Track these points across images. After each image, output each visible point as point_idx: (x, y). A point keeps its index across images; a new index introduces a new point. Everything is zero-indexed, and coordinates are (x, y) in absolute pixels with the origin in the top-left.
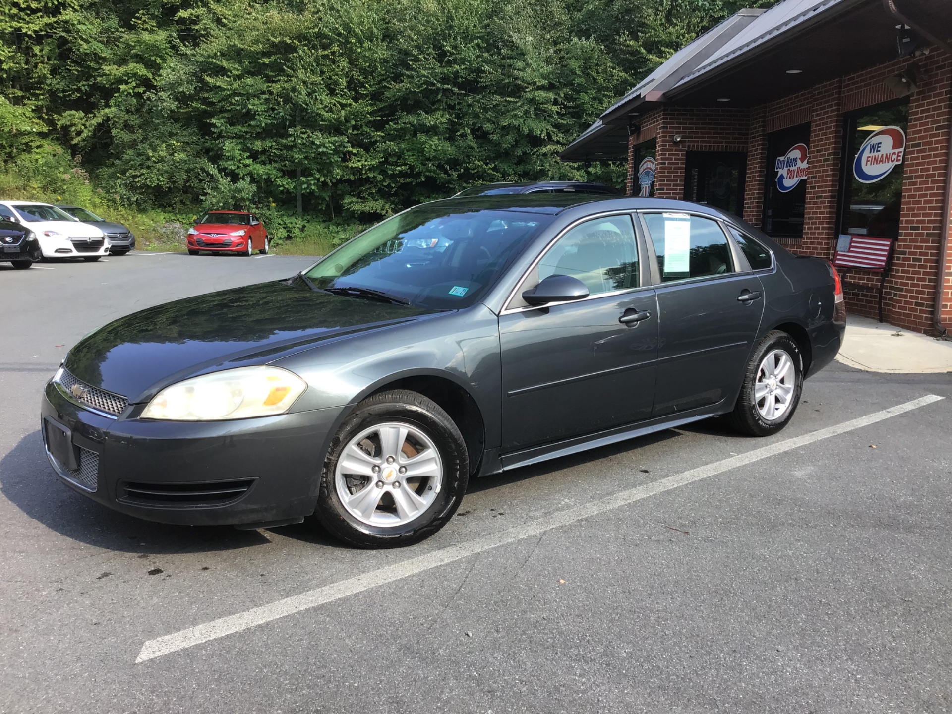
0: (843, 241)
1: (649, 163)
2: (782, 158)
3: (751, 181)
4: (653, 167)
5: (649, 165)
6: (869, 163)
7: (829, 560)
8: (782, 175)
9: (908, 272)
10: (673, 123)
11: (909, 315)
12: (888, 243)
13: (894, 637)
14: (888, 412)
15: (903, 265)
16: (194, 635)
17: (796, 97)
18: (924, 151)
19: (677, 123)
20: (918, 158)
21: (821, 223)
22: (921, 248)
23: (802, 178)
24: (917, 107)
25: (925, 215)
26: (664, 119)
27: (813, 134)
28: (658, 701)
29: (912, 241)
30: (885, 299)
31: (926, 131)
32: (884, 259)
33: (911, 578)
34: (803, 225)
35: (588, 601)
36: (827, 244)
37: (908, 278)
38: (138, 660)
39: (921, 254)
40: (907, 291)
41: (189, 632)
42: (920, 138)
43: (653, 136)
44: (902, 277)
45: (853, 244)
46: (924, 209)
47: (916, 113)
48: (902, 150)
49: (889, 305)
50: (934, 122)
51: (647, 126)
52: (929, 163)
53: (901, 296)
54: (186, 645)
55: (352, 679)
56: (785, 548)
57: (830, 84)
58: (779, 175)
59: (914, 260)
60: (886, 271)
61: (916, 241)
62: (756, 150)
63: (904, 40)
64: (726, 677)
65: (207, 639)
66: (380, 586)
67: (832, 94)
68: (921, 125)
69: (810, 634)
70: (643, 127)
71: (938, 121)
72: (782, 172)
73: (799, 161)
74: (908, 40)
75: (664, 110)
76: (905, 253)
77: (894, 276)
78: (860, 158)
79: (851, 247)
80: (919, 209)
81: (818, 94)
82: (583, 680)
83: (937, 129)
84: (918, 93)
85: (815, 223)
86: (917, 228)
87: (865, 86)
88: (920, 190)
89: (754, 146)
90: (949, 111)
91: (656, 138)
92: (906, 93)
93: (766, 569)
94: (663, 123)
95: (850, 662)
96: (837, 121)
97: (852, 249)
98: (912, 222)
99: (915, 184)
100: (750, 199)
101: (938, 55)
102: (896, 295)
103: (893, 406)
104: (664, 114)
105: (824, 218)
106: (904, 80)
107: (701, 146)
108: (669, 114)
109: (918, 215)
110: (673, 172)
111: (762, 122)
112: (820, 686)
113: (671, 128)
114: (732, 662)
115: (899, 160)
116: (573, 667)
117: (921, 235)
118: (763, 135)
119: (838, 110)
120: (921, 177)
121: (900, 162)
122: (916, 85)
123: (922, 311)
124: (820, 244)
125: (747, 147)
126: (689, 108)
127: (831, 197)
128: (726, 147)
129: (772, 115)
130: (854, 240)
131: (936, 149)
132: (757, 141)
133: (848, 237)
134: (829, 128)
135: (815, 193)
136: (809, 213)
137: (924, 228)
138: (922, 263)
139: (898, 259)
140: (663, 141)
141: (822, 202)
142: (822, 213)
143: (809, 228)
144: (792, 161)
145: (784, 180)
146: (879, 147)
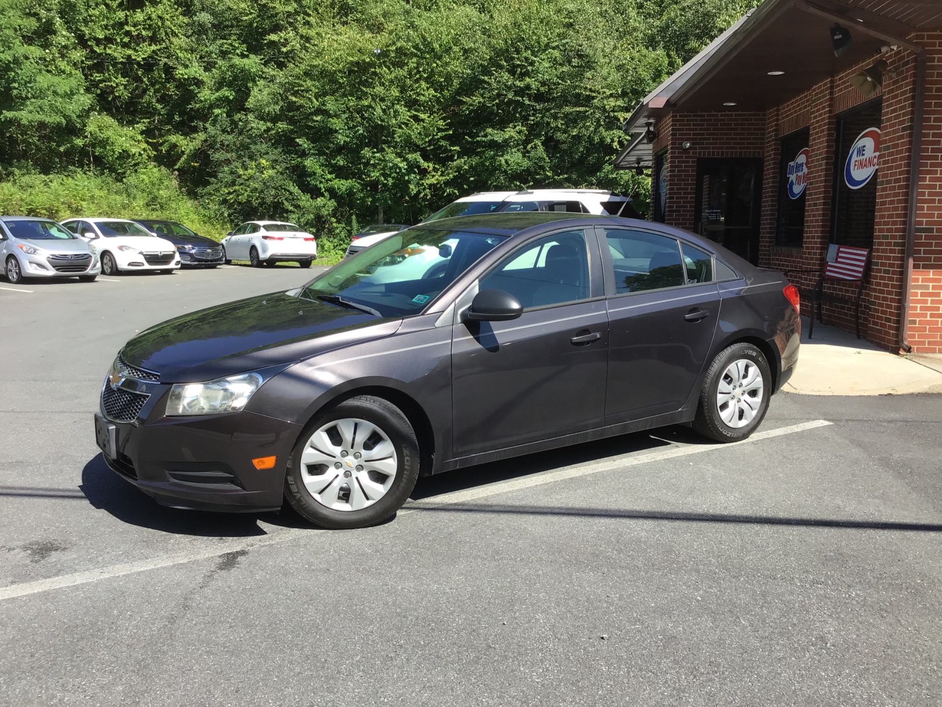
0: (833, 249)
1: (666, 171)
2: (792, 163)
3: (766, 188)
5: (665, 173)
6: (856, 167)
8: (792, 181)
9: (879, 284)
10: (682, 130)
11: (881, 331)
12: (866, 253)
15: (875, 277)
17: (800, 99)
18: (892, 154)
19: (687, 130)
20: (888, 162)
21: (816, 232)
22: (889, 258)
23: (805, 184)
24: (888, 106)
25: (893, 223)
26: (673, 125)
27: (811, 138)
29: (883, 251)
30: (864, 313)
31: (894, 132)
32: (862, 270)
34: (803, 235)
36: (821, 254)
37: (880, 291)
39: (890, 265)
42: (890, 140)
43: (665, 144)
44: (875, 290)
45: (840, 255)
46: (892, 216)
47: (887, 113)
49: (866, 319)
50: (900, 123)
52: (897, 167)
53: (874, 310)
57: (825, 85)
58: (790, 181)
59: (885, 272)
60: (864, 283)
61: (885, 251)
62: (770, 155)
63: (836, 37)
67: (825, 96)
68: (891, 126)
70: (660, 134)
71: (903, 122)
72: (792, 177)
73: (804, 166)
74: (840, 36)
75: (673, 116)
76: (877, 264)
77: (870, 289)
78: (850, 162)
79: (838, 256)
80: (889, 216)
81: (816, 95)
83: (904, 129)
85: (811, 232)
86: (887, 237)
88: (888, 196)
89: (768, 152)
90: (911, 111)
91: (667, 146)
92: (872, 96)
94: (673, 130)
96: (829, 123)
97: (839, 260)
98: (883, 230)
99: (886, 189)
100: (765, 206)
101: (904, 50)
102: (870, 309)
104: (673, 121)
105: (818, 226)
107: (713, 153)
108: (678, 121)
109: (888, 223)
110: (683, 180)
113: (680, 135)
117: (890, 244)
118: (776, 140)
119: (830, 112)
120: (889, 182)
123: (890, 327)
124: (815, 254)
125: (763, 153)
126: (699, 113)
127: (824, 204)
128: (741, 153)
129: (783, 118)
130: (841, 249)
131: (901, 152)
132: (771, 146)
133: (837, 246)
134: (822, 131)
135: (813, 199)
136: (807, 222)
137: (892, 237)
138: (890, 275)
139: (873, 270)
140: (672, 148)
141: (817, 210)
142: (816, 221)
143: (808, 237)
144: (799, 167)
145: (794, 186)
146: (864, 150)
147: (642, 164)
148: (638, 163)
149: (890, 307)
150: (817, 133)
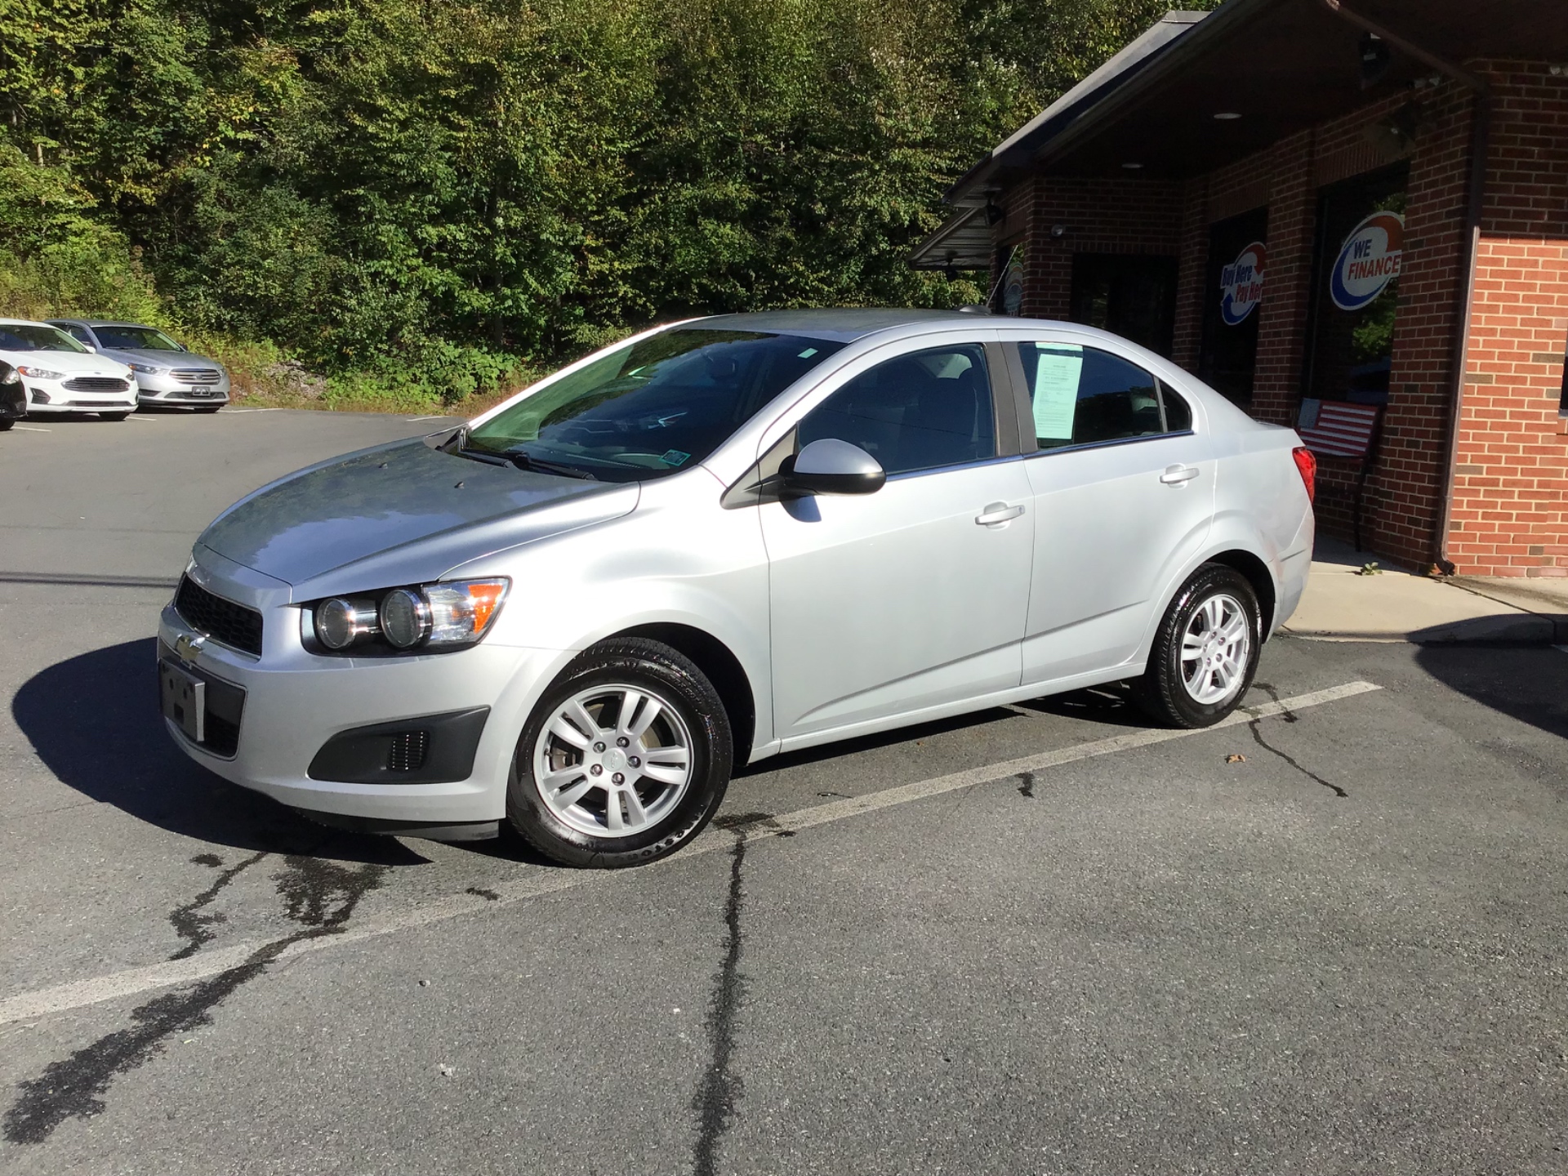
0: (1310, 408)
1: (1017, 273)
2: (1230, 267)
3: (1183, 306)
4: (1021, 279)
5: (1017, 276)
6: (1353, 275)
8: (1229, 296)
9: (1398, 464)
10: (1051, 205)
11: (1399, 540)
12: (1373, 414)
15: (1392, 453)
17: (1251, 162)
18: (1427, 254)
19: (1059, 205)
20: (1419, 266)
21: (1277, 379)
22: (1417, 422)
23: (1256, 301)
24: (1421, 177)
25: (1427, 366)
26: (1035, 196)
27: (1271, 226)
29: (1407, 410)
30: (1366, 510)
31: (1432, 218)
32: (1365, 441)
33: (1055, 1032)
34: (1253, 380)
36: (1287, 414)
37: (1400, 476)
39: (1421, 434)
40: (1397, 497)
43: (1020, 227)
44: (1389, 474)
45: (1323, 416)
46: (1424, 355)
47: (1419, 187)
48: (1399, 252)
49: (1369, 521)
50: (1443, 205)
51: (1014, 210)
52: (1435, 275)
53: (1389, 506)
57: (1299, 139)
58: (1225, 296)
59: (1410, 444)
60: (1370, 462)
61: (1411, 410)
62: (1192, 253)
63: (1366, 58)
67: (1299, 157)
68: (1426, 208)
70: (1010, 211)
71: (1450, 202)
72: (1230, 290)
73: (1253, 272)
74: (1373, 56)
75: (1037, 182)
76: (1394, 432)
77: (1380, 472)
78: (1340, 268)
79: (1319, 419)
80: (1419, 355)
81: (1282, 155)
83: (1449, 214)
84: (1422, 154)
85: (1268, 379)
86: (1415, 389)
87: (1349, 141)
88: (1419, 321)
89: (1188, 246)
90: (1465, 185)
91: (1024, 230)
92: (1402, 153)
94: (1035, 205)
96: (1307, 202)
97: (1321, 424)
98: (1407, 377)
99: (1413, 311)
100: (1180, 336)
101: (1454, 86)
102: (1380, 504)
104: (1036, 189)
105: (1283, 370)
107: (1100, 245)
108: (1043, 190)
109: (1415, 366)
110: (1049, 289)
111: (1203, 204)
113: (1047, 213)
115: (1396, 271)
117: (1419, 400)
118: (1202, 227)
119: (1309, 183)
120: (1422, 299)
121: (1396, 275)
123: (1418, 534)
124: (1275, 414)
125: (1178, 248)
126: (1079, 179)
127: (1294, 333)
128: (1143, 246)
129: (1217, 193)
130: (1324, 407)
131: (1444, 251)
132: (1193, 237)
133: (1318, 401)
134: (1294, 214)
135: (1272, 326)
136: (1261, 361)
137: (1425, 389)
138: (1420, 450)
139: (1387, 441)
140: (1034, 235)
141: (1282, 343)
142: (1279, 361)
143: (1262, 387)
144: (1244, 272)
145: (1233, 304)
146: (1369, 247)
147: (955, 262)
148: (950, 260)
149: (1418, 501)
150: (1283, 218)
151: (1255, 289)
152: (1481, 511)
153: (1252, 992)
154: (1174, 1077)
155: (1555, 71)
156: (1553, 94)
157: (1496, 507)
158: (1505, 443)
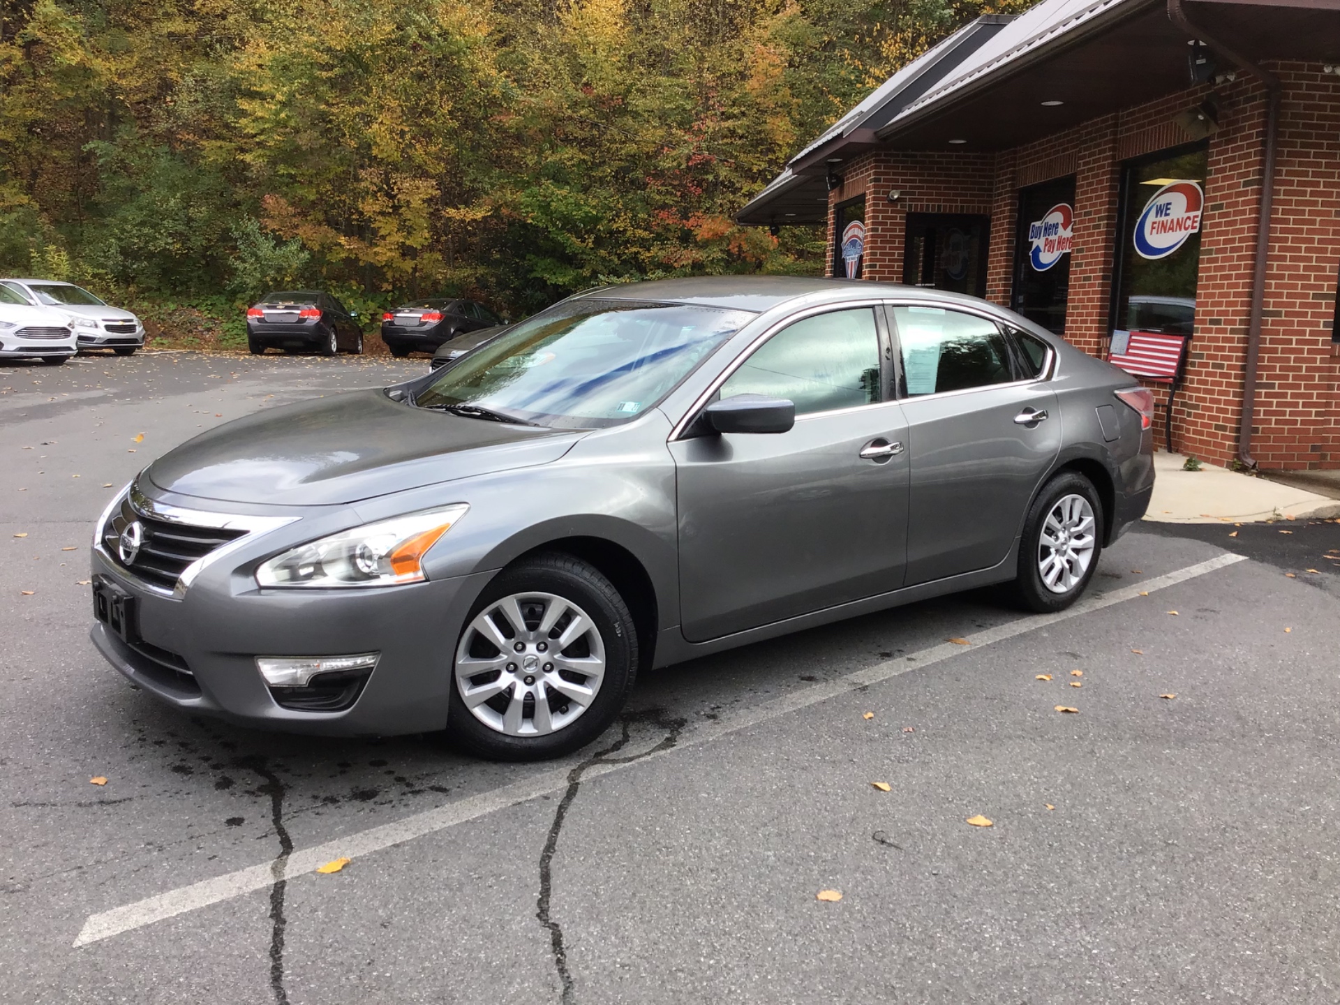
0: (1120, 339)
1: (856, 229)
2: (1037, 224)
3: (996, 256)
4: (861, 235)
5: (856, 231)
6: (1155, 231)
7: (1068, 787)
8: (1038, 247)
9: (1205, 382)
10: (888, 174)
11: (1208, 443)
12: (1180, 343)
13: (1148, 895)
14: (1169, 578)
15: (1199, 374)
16: (161, 906)
17: (1057, 139)
18: (1227, 215)
19: (894, 174)
20: (1219, 225)
21: (1088, 314)
22: (1222, 349)
23: (1065, 251)
24: (1219, 153)
25: (1229, 304)
26: (876, 167)
27: (1079, 191)
28: (813, 991)
29: (1211, 339)
30: (1175, 419)
31: (1230, 187)
32: (1174, 364)
33: (1179, 812)
34: (1065, 316)
35: (728, 848)
36: (1098, 343)
37: (1207, 391)
38: (77, 943)
39: (1223, 358)
40: (1205, 408)
41: (154, 901)
42: (1223, 197)
43: (860, 192)
44: (1198, 390)
45: (1132, 344)
46: (1227, 295)
47: (1218, 162)
48: (1199, 213)
49: (1178, 428)
50: (1241, 176)
51: (852, 177)
52: (1234, 232)
53: (1196, 416)
54: (148, 920)
55: (382, 967)
56: (1010, 770)
57: (1104, 121)
58: (1034, 247)
59: (1215, 366)
60: (1178, 381)
61: (1216, 340)
62: (1003, 212)
63: (1199, 62)
64: (911, 954)
65: (179, 912)
66: (436, 832)
67: (1106, 135)
68: (1224, 179)
69: (1032, 893)
70: (848, 179)
71: (1247, 174)
72: (1038, 242)
73: (1060, 228)
74: (1204, 61)
75: (876, 155)
76: (1201, 356)
77: (1188, 389)
78: (1142, 224)
79: (1130, 347)
80: (1221, 295)
81: (1087, 134)
82: (712, 962)
83: (1246, 184)
84: (1221, 135)
85: (1081, 315)
86: (1218, 322)
87: (1150, 123)
88: (1222, 268)
89: (999, 207)
90: (1261, 160)
91: (864, 195)
92: (1205, 135)
93: (980, 800)
94: (875, 173)
95: (1084, 932)
96: (1112, 172)
97: (1130, 351)
98: (1211, 313)
99: (1216, 260)
100: (994, 280)
101: (1248, 81)
102: (1189, 414)
103: (1176, 569)
104: (876, 161)
105: (1094, 306)
106: (1201, 117)
107: (928, 206)
108: (882, 161)
109: (1220, 304)
110: (888, 242)
111: (1013, 172)
112: (1040, 966)
113: (885, 180)
114: (920, 933)
116: (699, 944)
117: (1224, 331)
118: (1012, 191)
119: (1113, 157)
120: (1224, 251)
121: (1196, 231)
122: (1217, 124)
123: (1224, 437)
124: (1088, 343)
125: (990, 208)
126: (910, 152)
127: (1104, 278)
128: (962, 207)
129: (1025, 163)
130: (1134, 338)
131: (1243, 212)
132: (1004, 199)
133: (1128, 333)
134: (1101, 182)
135: (1082, 272)
136: (1073, 300)
137: (1227, 322)
138: (1225, 371)
139: (1193, 364)
140: (874, 199)
141: (1091, 286)
142: (1090, 300)
143: (1074, 322)
144: (1051, 228)
145: (1041, 255)
146: (1168, 209)
149: (1225, 411)
151: (1061, 242)
152: (1274, 418)
153: (1295, 779)
154: (1279, 837)
155: (1327, 70)
156: (1326, 88)
157: (1285, 415)
158: (1292, 364)
